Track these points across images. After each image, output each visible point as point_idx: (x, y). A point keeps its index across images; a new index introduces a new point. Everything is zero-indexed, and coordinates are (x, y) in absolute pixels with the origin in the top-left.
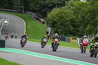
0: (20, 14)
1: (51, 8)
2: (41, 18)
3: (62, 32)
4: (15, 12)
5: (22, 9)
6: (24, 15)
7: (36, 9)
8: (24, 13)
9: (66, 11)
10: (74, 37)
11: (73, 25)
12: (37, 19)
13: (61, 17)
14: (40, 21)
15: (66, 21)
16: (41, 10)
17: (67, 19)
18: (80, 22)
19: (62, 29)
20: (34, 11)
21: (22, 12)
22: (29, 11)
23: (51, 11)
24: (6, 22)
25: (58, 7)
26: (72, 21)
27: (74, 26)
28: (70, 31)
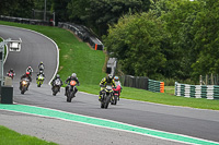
0: (47, 28)
1: (118, 14)
2: (94, 37)
3: (141, 70)
4: (36, 23)
5: (51, 17)
6: (55, 30)
7: (82, 17)
8: (57, 25)
9: (152, 22)
10: (168, 81)
11: (165, 53)
12: (86, 40)
13: (141, 36)
14: (92, 44)
15: (151, 45)
16: (94, 19)
17: (152, 39)
18: (183, 47)
19: (141, 63)
20: (78, 21)
21: (51, 24)
22: (68, 20)
23: (116, 22)
24: (15, 45)
25: (133, 13)
26: (165, 44)
27: (169, 56)
28: (160, 68)
